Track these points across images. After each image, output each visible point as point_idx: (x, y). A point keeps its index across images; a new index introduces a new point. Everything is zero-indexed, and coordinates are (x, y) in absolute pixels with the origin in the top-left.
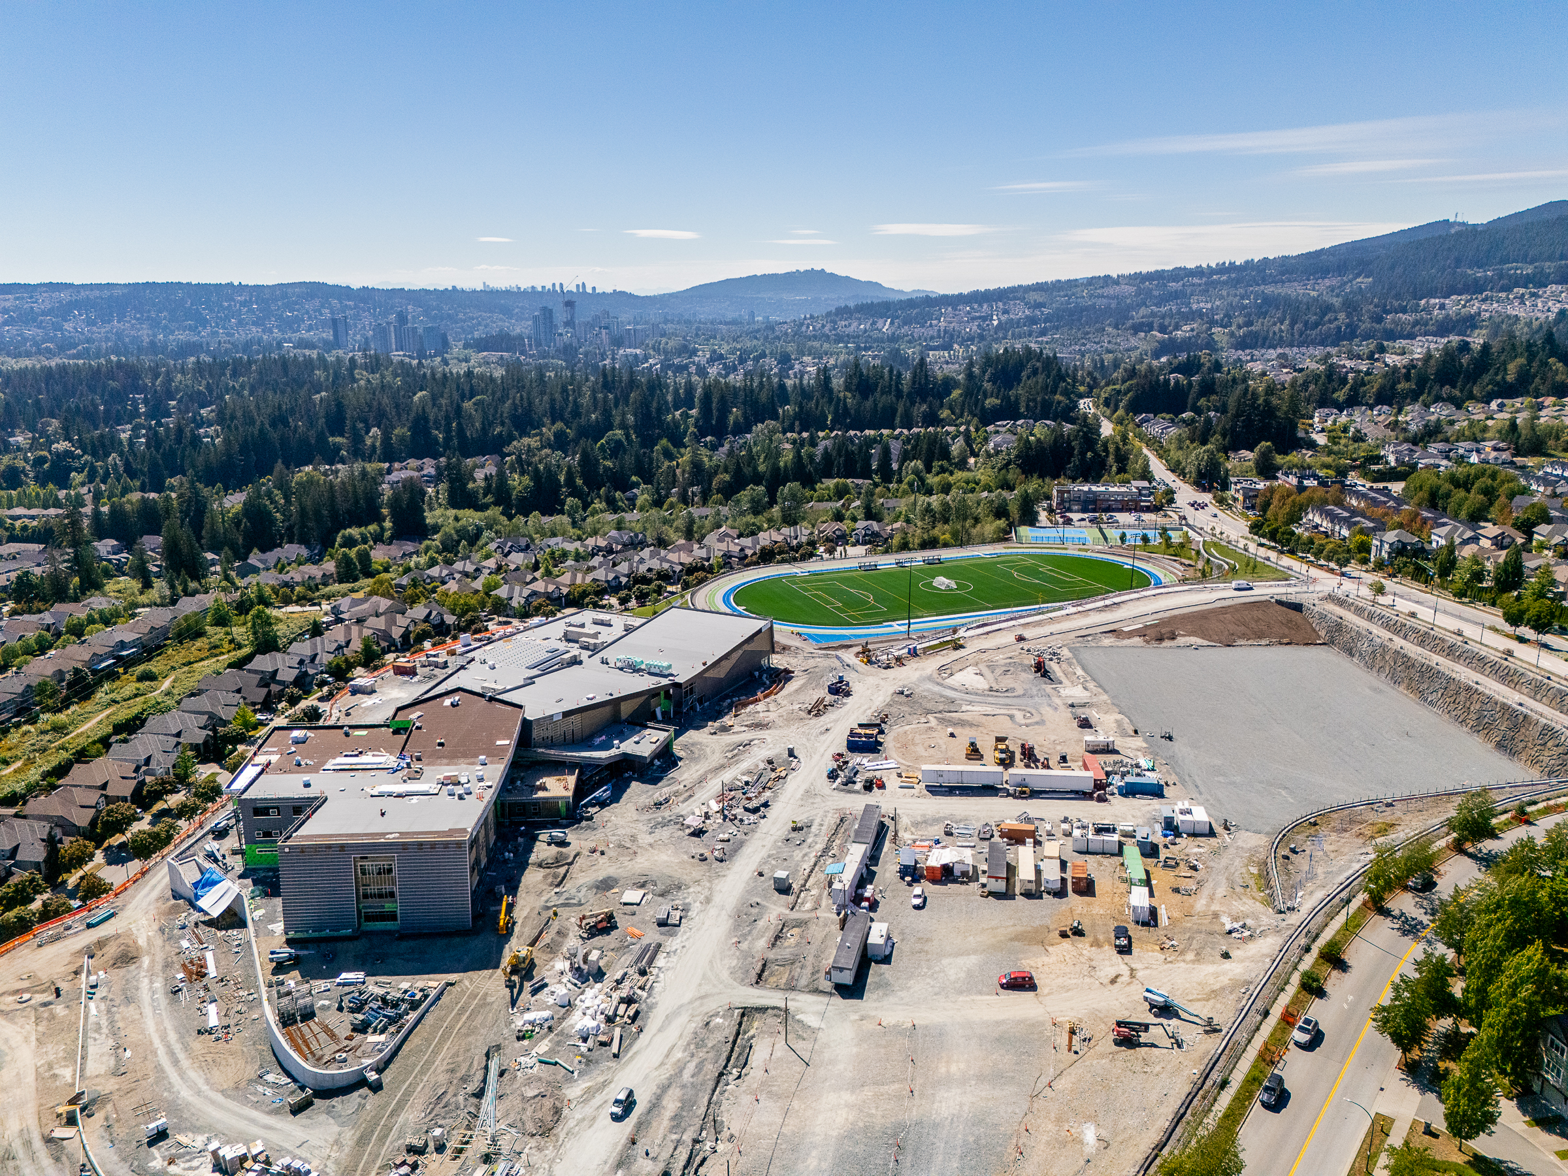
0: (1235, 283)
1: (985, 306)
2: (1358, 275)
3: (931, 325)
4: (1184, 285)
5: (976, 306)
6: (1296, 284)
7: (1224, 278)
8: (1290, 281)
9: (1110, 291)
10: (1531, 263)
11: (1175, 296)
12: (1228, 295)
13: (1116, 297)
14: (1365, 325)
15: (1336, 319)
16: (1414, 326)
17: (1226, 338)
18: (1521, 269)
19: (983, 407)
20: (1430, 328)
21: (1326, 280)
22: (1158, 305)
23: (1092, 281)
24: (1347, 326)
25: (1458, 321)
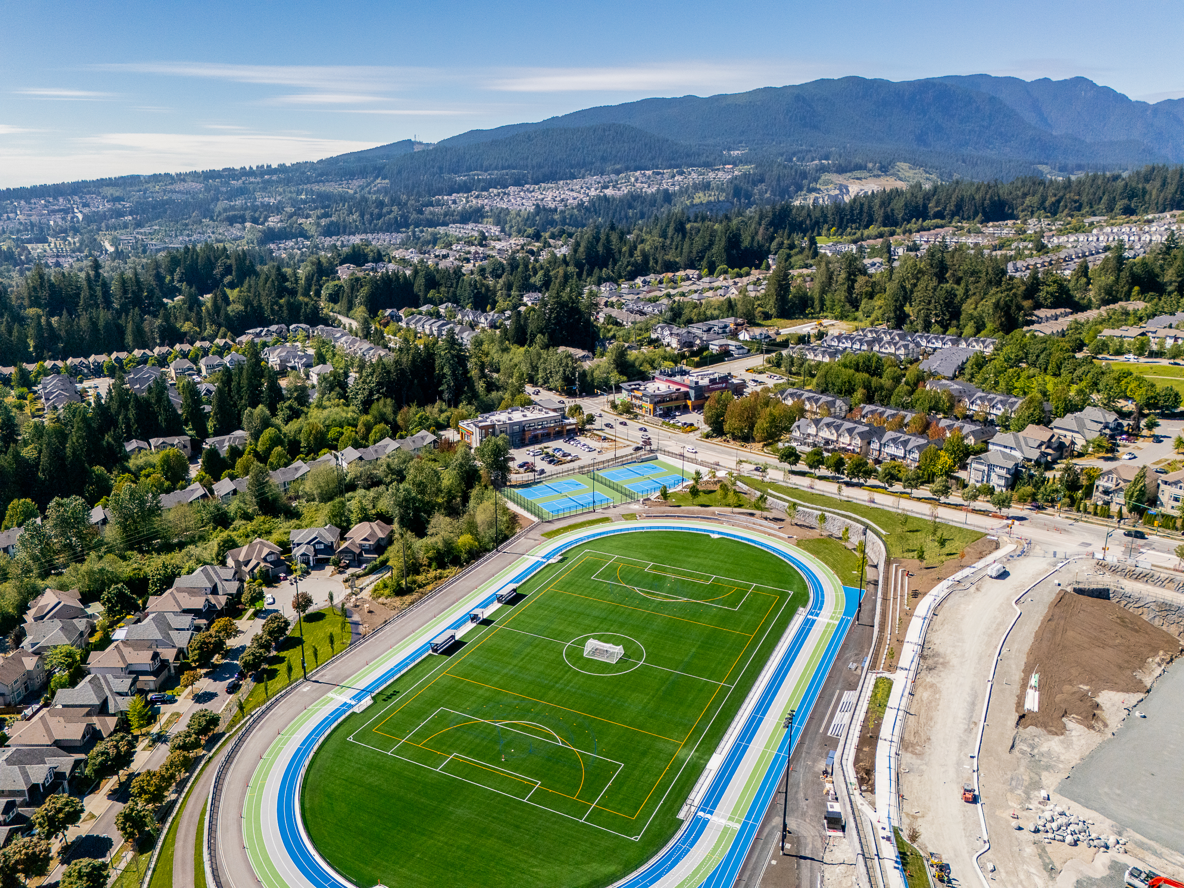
0: (288, 182)
1: (61, 200)
2: (377, 177)
3: (9, 218)
4: (244, 183)
5: (51, 200)
6: (333, 183)
7: (274, 178)
8: (328, 181)
9: (179, 187)
10: (486, 171)
11: (242, 192)
12: (284, 191)
13: (188, 193)
14: (413, 216)
15: (391, 211)
16: (445, 217)
17: (314, 228)
18: (478, 175)
19: (227, 315)
20: (457, 218)
21: (355, 181)
22: (229, 199)
23: (156, 178)
24: (402, 216)
25: (472, 212)
